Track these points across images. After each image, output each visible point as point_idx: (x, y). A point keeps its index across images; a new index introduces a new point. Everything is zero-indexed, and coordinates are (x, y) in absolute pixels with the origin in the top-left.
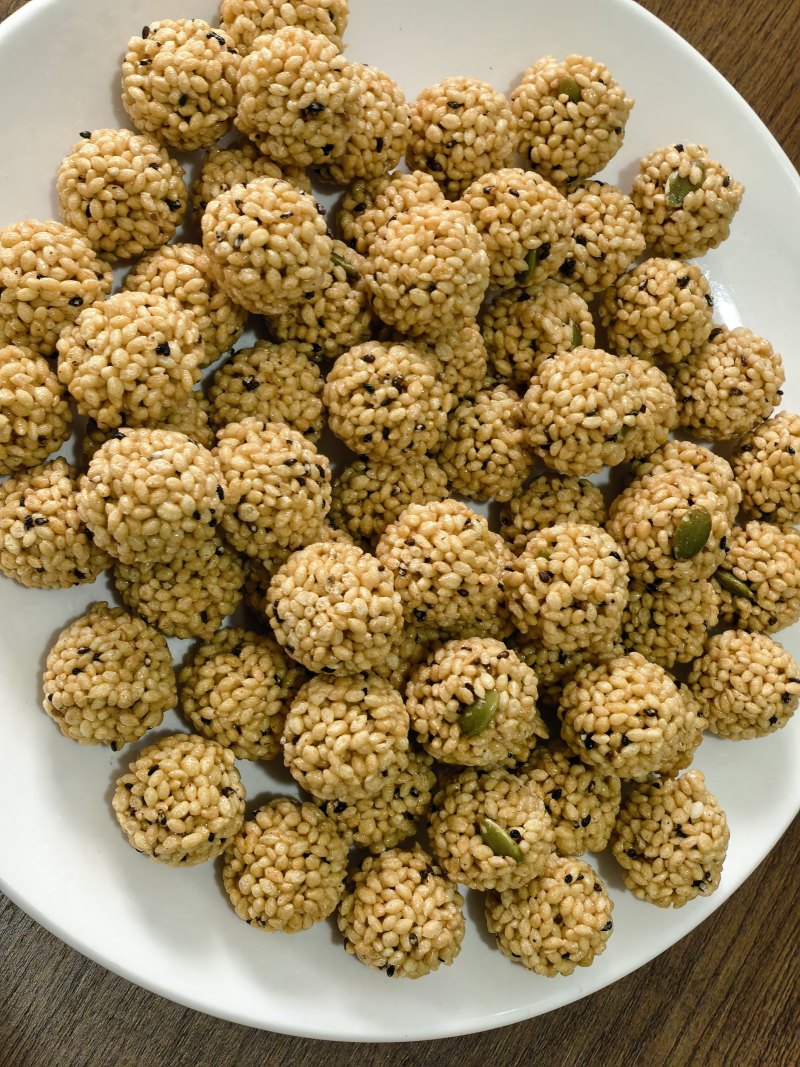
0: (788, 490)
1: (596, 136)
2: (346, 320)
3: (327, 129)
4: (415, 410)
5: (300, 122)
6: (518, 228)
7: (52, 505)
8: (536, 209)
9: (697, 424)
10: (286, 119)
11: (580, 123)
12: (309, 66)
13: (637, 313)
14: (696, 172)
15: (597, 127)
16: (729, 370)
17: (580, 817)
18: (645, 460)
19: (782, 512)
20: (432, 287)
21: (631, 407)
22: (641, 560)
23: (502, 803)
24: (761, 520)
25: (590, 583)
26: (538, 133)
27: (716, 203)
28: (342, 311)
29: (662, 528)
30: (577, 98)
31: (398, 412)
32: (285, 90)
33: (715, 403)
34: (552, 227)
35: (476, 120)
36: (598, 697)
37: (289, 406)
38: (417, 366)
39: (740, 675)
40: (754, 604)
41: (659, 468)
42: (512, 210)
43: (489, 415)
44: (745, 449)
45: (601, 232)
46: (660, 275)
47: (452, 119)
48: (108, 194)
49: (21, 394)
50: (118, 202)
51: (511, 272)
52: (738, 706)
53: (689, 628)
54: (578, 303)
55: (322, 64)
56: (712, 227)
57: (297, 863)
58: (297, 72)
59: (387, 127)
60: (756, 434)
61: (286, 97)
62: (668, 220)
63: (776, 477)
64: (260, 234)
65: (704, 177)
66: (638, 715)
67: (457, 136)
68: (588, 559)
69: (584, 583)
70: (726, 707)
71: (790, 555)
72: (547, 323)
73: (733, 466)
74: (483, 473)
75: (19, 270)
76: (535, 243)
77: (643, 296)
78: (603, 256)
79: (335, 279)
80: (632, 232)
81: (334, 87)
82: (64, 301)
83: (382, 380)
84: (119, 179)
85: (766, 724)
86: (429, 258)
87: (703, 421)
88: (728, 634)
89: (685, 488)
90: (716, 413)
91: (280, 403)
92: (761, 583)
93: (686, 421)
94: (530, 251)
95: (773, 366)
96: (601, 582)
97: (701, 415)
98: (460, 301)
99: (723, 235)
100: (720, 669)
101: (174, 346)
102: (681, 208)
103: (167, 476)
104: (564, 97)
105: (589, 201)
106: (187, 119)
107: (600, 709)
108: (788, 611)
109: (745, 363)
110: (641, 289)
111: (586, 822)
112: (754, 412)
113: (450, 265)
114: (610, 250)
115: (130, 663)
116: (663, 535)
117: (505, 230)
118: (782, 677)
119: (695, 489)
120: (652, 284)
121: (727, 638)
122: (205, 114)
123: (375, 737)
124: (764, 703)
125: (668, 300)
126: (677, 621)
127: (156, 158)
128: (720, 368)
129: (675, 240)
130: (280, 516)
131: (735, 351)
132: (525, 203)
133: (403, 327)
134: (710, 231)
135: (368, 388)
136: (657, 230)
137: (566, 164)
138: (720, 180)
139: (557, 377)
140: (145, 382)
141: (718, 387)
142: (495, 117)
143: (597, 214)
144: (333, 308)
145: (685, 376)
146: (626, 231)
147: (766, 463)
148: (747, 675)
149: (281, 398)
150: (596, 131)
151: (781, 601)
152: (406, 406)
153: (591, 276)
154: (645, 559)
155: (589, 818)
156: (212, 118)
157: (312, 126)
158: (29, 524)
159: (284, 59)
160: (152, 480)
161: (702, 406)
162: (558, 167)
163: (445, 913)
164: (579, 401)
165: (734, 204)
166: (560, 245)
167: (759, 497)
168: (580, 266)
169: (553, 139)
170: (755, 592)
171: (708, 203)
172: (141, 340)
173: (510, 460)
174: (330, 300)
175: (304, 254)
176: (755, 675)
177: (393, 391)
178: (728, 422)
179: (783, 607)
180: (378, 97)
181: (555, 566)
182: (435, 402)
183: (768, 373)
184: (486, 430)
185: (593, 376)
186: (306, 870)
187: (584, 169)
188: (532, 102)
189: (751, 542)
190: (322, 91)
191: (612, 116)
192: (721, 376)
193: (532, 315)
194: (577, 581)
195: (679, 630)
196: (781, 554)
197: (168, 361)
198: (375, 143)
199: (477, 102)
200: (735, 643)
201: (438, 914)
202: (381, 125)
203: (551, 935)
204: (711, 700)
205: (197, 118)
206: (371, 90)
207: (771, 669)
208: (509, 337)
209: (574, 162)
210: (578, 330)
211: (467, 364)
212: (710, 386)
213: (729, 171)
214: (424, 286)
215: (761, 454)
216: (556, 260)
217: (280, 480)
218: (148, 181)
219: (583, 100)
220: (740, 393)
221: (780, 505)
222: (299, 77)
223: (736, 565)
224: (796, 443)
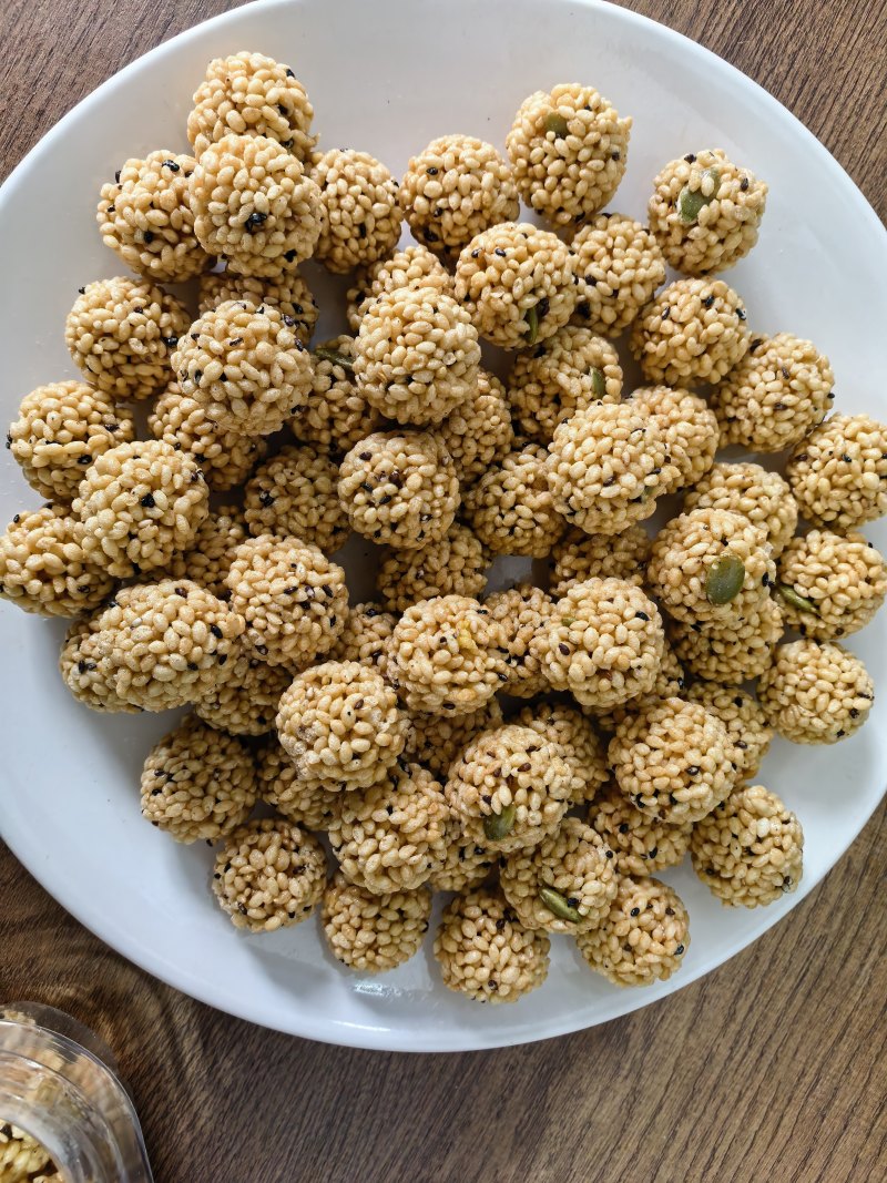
0: (848, 497)
1: (590, 169)
2: (351, 419)
3: (280, 237)
4: (416, 503)
5: (246, 238)
6: (510, 290)
8: (525, 266)
9: (746, 442)
10: (232, 237)
11: (572, 159)
12: (242, 176)
13: (663, 344)
14: (707, 184)
15: (591, 159)
16: (771, 386)
17: (647, 849)
18: (693, 488)
19: (844, 520)
20: (408, 380)
21: (651, 464)
23: (559, 871)
24: (821, 530)
25: (614, 652)
26: (534, 179)
27: (733, 212)
28: (346, 410)
29: (694, 575)
30: (563, 133)
31: (400, 508)
32: (222, 206)
33: (760, 421)
34: (547, 279)
35: (458, 181)
36: (639, 762)
37: (306, 515)
38: (414, 458)
39: (806, 691)
40: (818, 617)
41: (705, 497)
42: (501, 271)
43: (511, 481)
44: (799, 459)
45: (611, 268)
46: (682, 300)
47: (433, 186)
48: (98, 348)
50: (112, 352)
51: (514, 335)
52: (804, 722)
53: (750, 652)
54: (601, 348)
55: (257, 170)
56: (735, 235)
58: (230, 184)
59: (366, 211)
60: (810, 443)
61: (228, 214)
62: (685, 240)
63: (833, 487)
64: (215, 367)
65: (717, 185)
66: (680, 774)
67: (441, 203)
68: (609, 627)
69: (605, 654)
70: (792, 722)
71: (853, 565)
72: (562, 378)
73: (787, 478)
74: (512, 538)
75: (32, 439)
76: (530, 301)
77: (667, 326)
78: (616, 293)
79: (334, 379)
80: (645, 261)
81: (274, 190)
82: (72, 463)
83: (378, 478)
84: (107, 330)
85: (834, 738)
86: (399, 350)
87: (750, 438)
88: (798, 644)
89: (716, 529)
90: (764, 431)
91: (297, 515)
92: (822, 600)
93: (735, 440)
94: (529, 310)
95: (820, 371)
96: (626, 649)
97: (747, 434)
98: (444, 386)
99: (749, 243)
100: (786, 684)
101: (159, 496)
102: (697, 224)
104: (551, 134)
105: (591, 238)
106: (157, 255)
107: (643, 774)
108: (855, 622)
109: (788, 376)
110: (664, 318)
111: (654, 854)
112: (803, 422)
113: (421, 352)
114: (622, 285)
116: (695, 582)
117: (496, 295)
118: (850, 692)
119: (728, 528)
120: (674, 310)
121: (794, 651)
122: (173, 246)
124: (830, 719)
125: (693, 325)
128: (762, 383)
129: (698, 259)
131: (776, 363)
132: (513, 263)
133: (402, 421)
134: (733, 243)
135: (366, 487)
136: (676, 252)
137: (566, 205)
138: (737, 184)
139: (571, 446)
140: (136, 536)
141: (761, 404)
142: (480, 173)
143: (603, 250)
144: (336, 409)
145: (727, 396)
146: (637, 262)
147: (822, 473)
148: (813, 692)
149: (296, 508)
150: (590, 164)
151: (847, 612)
152: (406, 500)
153: (609, 315)
154: (681, 605)
155: (656, 850)
156: (182, 248)
157: (261, 238)
158: (83, 668)
159: (215, 172)
161: (747, 425)
162: (561, 210)
164: (594, 471)
165: (758, 209)
166: (560, 297)
167: (818, 507)
168: (596, 309)
169: (549, 181)
170: (818, 607)
171: (724, 213)
172: (124, 496)
173: (537, 524)
174: (331, 402)
176: (822, 692)
177: (390, 488)
178: (776, 438)
179: (849, 619)
180: (351, 182)
181: (576, 636)
182: (439, 490)
183: (814, 381)
184: (509, 498)
185: (606, 440)
187: (588, 206)
188: (522, 148)
189: (811, 557)
190: (260, 199)
191: (605, 143)
192: (763, 392)
193: (547, 371)
194: (597, 653)
195: (740, 656)
196: (843, 566)
197: (157, 512)
198: (357, 231)
199: (457, 161)
200: (803, 657)
201: (515, 960)
202: (358, 210)
203: (623, 960)
204: (778, 712)
205: (166, 252)
206: (342, 176)
207: (840, 685)
208: (528, 396)
209: (575, 201)
210: (601, 376)
211: (486, 433)
212: (753, 404)
213: (747, 173)
214: (402, 380)
215: (816, 465)
216: (562, 308)
217: (281, 609)
218: (133, 326)
219: (570, 134)
220: (785, 407)
221: (841, 512)
222: (234, 189)
223: (796, 582)
224: (853, 449)
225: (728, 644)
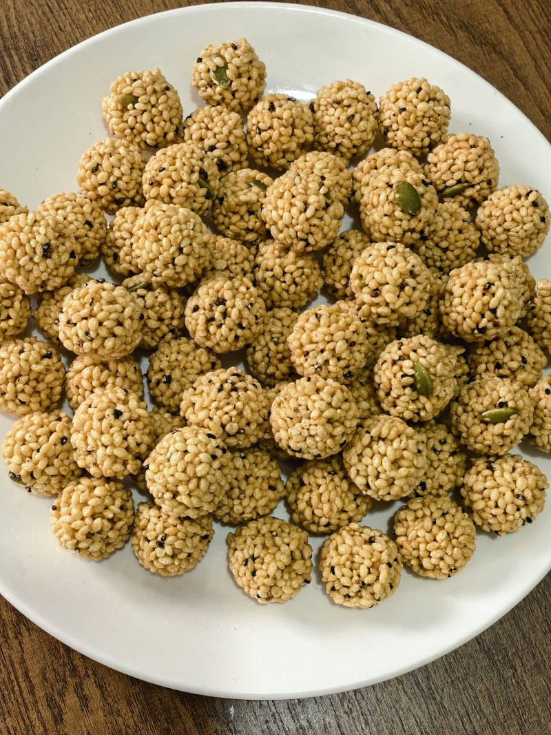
0: (424, 125)
1: (162, 103)
2: (168, 306)
3: (62, 248)
4: (239, 303)
5: (49, 261)
6: (182, 181)
7: (159, 526)
8: (178, 164)
9: (355, 151)
10: (42, 268)
11: (150, 107)
12: (23, 236)
13: (271, 144)
14: (218, 61)
15: (158, 99)
16: (337, 114)
17: (519, 362)
18: (354, 193)
19: (434, 136)
20: (180, 250)
21: (317, 184)
22: (404, 235)
23: (480, 400)
24: (431, 151)
25: (395, 272)
26: (140, 133)
27: (242, 61)
28: (162, 304)
29: (394, 211)
30: (135, 100)
31: (234, 313)
32: (27, 257)
33: (349, 133)
34: (194, 161)
35: (111, 163)
36: (460, 309)
37: (192, 368)
38: (217, 286)
39: (505, 221)
40: (473, 186)
41: (363, 188)
42: (170, 177)
43: (270, 263)
44: (385, 134)
45: (215, 135)
46: (260, 118)
47: (101, 176)
48: (20, 386)
49: (92, 502)
50: (27, 383)
51: (203, 199)
52: (522, 234)
53: (460, 232)
54: (245, 173)
55: (27, 229)
56: (253, 70)
57: (435, 529)
58: (21, 245)
59: (83, 214)
60: (382, 122)
61: (31, 259)
62: (233, 94)
63: (412, 127)
64: (92, 323)
65: (223, 58)
66: (484, 295)
67: (112, 179)
68: (382, 264)
69: (393, 276)
70: (517, 240)
71: (460, 148)
72: (243, 198)
73: (390, 146)
74: (299, 287)
75: (28, 459)
76: (195, 177)
77: (265, 135)
78: (228, 142)
79: (143, 297)
80: (226, 118)
81: (42, 230)
82: (59, 447)
83: (211, 310)
84: (16, 374)
85: (542, 225)
86: (164, 241)
87: (354, 146)
88: (480, 211)
89: (381, 184)
90: (355, 137)
91: (188, 371)
92: (464, 175)
93: (349, 155)
94: (198, 182)
95: (351, 87)
96: (398, 266)
97: (350, 145)
98: (198, 240)
99: (262, 68)
100: (494, 230)
101: (120, 407)
102: (232, 82)
103: (183, 459)
104: (130, 106)
105: (194, 130)
106: (9, 317)
107: (467, 313)
108: (490, 170)
109: (339, 103)
110: (260, 133)
111: (524, 361)
112: (368, 115)
113: (175, 232)
114: (228, 136)
115: (268, 544)
116: (398, 214)
117: (178, 188)
118: (523, 198)
119: (385, 179)
120: (261, 126)
121: (482, 213)
122: (12, 307)
123: (396, 444)
124: (529, 219)
125: (276, 123)
126: (452, 236)
127: (18, 348)
128: (332, 118)
129: (247, 96)
130: (245, 413)
131: (329, 103)
132: (171, 168)
133: (192, 279)
134: (255, 74)
135: (210, 320)
136: (235, 103)
137: (166, 129)
138: (231, 50)
139: (274, 213)
140: (128, 435)
141: (341, 126)
142: (116, 151)
143: (204, 130)
144: (157, 308)
145: (324, 140)
146: (224, 121)
147: (400, 127)
148: (508, 218)
149: (185, 368)
150: (159, 101)
151: (481, 170)
152: (234, 306)
153: (235, 156)
154: (405, 232)
155: (523, 358)
156: (17, 304)
157: (55, 256)
158: (161, 545)
159: (10, 247)
160: (180, 468)
161: (346, 142)
162: (165, 134)
163: (518, 470)
164: (294, 211)
165: (250, 50)
166: (206, 163)
167: (417, 143)
168: (226, 158)
169: (149, 127)
170: (467, 182)
171: (238, 65)
172: (104, 421)
173: (302, 268)
174: (152, 307)
175: (118, 307)
176: (511, 213)
177: (221, 308)
178: (364, 133)
179: (485, 172)
180: (64, 208)
181: (373, 285)
182: (243, 289)
183: (353, 93)
184: (278, 270)
185: (286, 194)
186: (442, 528)
187: (175, 121)
188: (122, 125)
189: (438, 165)
190: (40, 239)
191: (157, 87)
192: (336, 120)
193: (233, 203)
194: (389, 279)
195: (457, 238)
196: (456, 153)
197: (126, 416)
198: (87, 226)
199: (101, 156)
200: (487, 212)
201: (515, 474)
202: (79, 216)
204: (508, 246)
205: (12, 313)
206: (58, 209)
207: (514, 202)
208: (237, 224)
209: (168, 124)
210: (259, 183)
211: (235, 257)
212: (338, 130)
213: (229, 41)
214: (177, 253)
215: (395, 127)
216: (212, 170)
217: (226, 400)
218: (27, 360)
219: (138, 97)
220: (353, 116)
221: (429, 135)
222: (25, 245)
223: (445, 182)
224: (401, 104)
225: (446, 237)
